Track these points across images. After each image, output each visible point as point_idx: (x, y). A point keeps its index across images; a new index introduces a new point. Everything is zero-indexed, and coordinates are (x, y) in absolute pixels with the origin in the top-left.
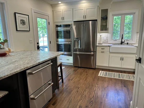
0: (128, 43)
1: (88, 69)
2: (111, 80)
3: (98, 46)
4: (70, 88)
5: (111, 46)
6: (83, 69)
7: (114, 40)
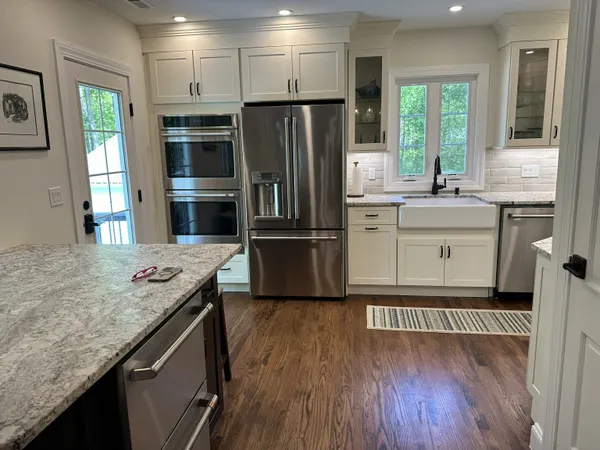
0: (457, 191)
1: (317, 303)
2: (423, 342)
3: (354, 205)
4: (269, 403)
5: (404, 204)
6: (295, 303)
7: (406, 178)
